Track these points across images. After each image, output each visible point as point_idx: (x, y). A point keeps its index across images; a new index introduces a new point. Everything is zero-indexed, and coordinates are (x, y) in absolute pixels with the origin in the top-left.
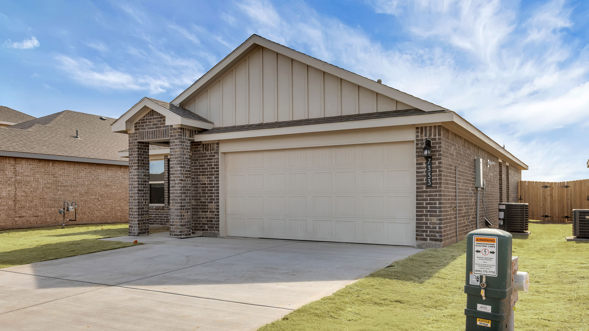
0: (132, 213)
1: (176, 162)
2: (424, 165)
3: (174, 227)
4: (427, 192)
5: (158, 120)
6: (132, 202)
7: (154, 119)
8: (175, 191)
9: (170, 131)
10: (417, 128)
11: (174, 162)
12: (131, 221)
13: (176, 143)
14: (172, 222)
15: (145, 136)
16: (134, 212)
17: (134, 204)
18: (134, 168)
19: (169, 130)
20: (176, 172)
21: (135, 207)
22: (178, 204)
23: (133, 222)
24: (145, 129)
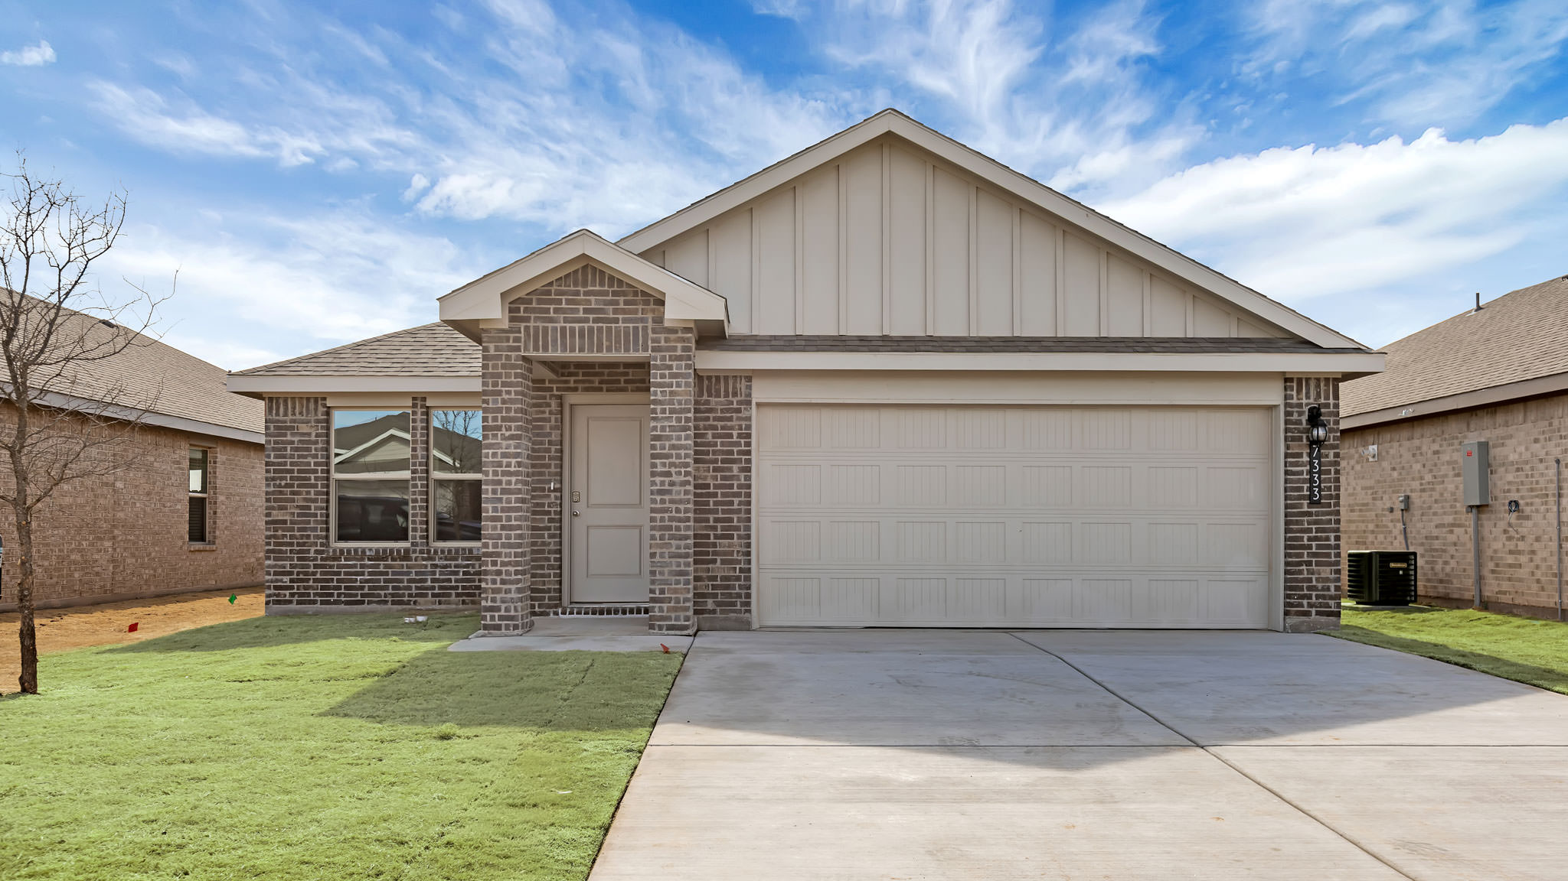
0: (494, 568)
1: (674, 423)
2: (1306, 459)
3: (665, 606)
4: (1309, 514)
5: (605, 300)
6: (495, 536)
7: (586, 293)
8: (671, 505)
9: (651, 335)
10: (1286, 380)
11: (666, 424)
12: (493, 593)
13: (675, 371)
14: (657, 592)
15: (555, 341)
16: (503, 564)
18: (507, 434)
19: (650, 331)
20: (674, 452)
22: (680, 539)
23: (498, 596)
24: (551, 320)
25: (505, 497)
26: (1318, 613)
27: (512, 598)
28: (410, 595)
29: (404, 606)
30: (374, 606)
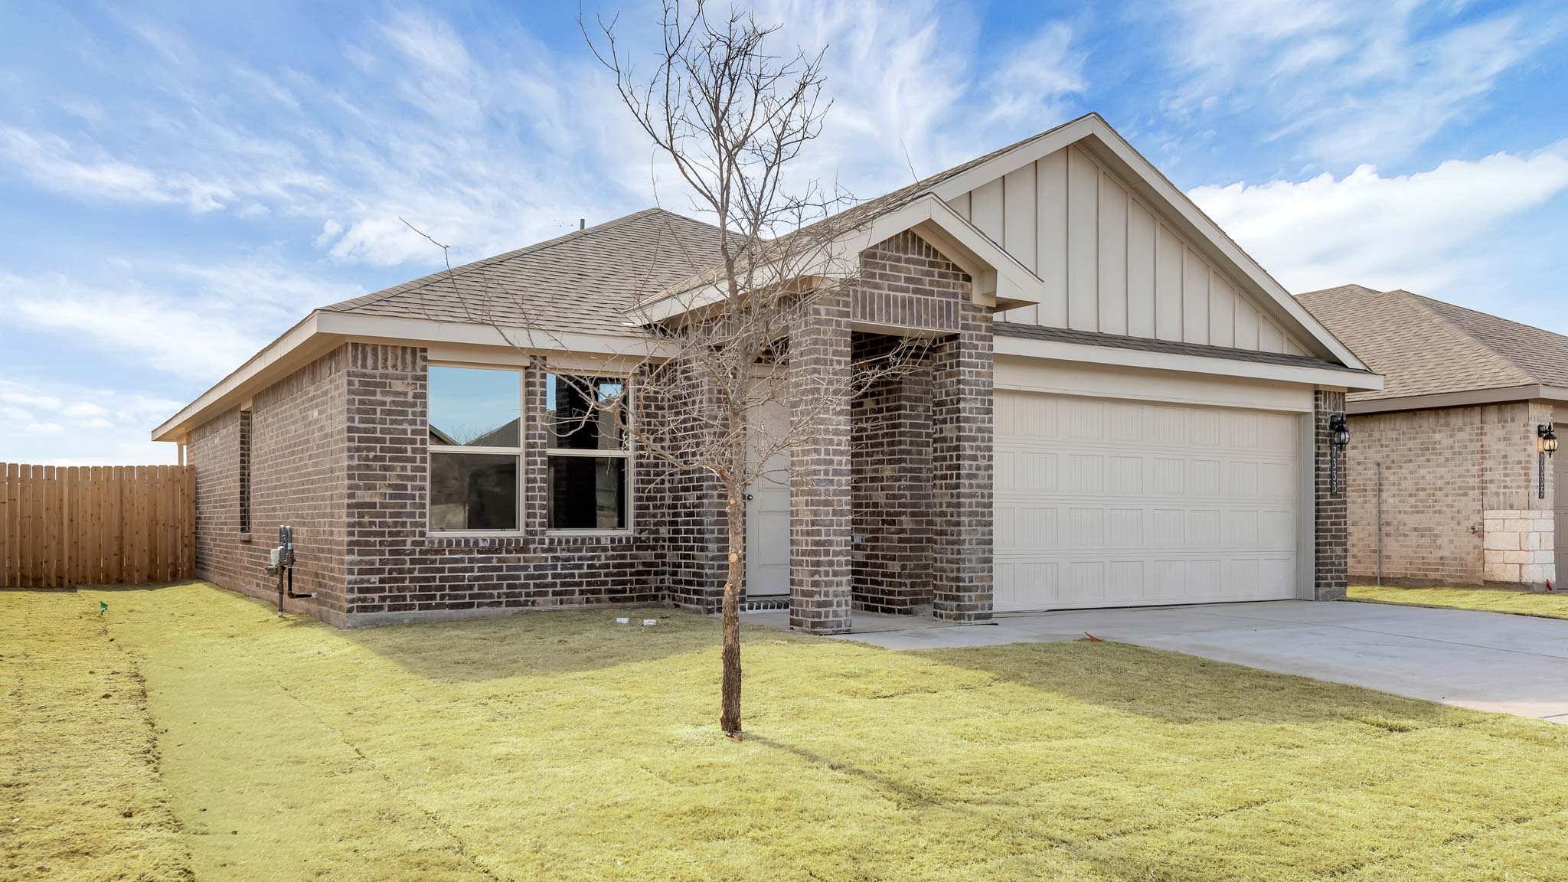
1: (979, 406)
2: (1329, 458)
3: (973, 594)
4: (1330, 503)
5: (922, 270)
6: (828, 523)
7: (908, 261)
8: (977, 490)
9: (961, 312)
10: (1317, 392)
11: (974, 405)
12: (826, 586)
13: (980, 351)
14: (967, 580)
15: (880, 309)
16: (836, 554)
17: (835, 527)
18: (838, 409)
19: (960, 307)
20: (979, 435)
21: (839, 538)
22: (985, 526)
23: (831, 589)
24: (877, 287)
25: (836, 478)
26: (1336, 585)
27: (843, 592)
28: (528, 595)
29: (521, 608)
30: (485, 609)
